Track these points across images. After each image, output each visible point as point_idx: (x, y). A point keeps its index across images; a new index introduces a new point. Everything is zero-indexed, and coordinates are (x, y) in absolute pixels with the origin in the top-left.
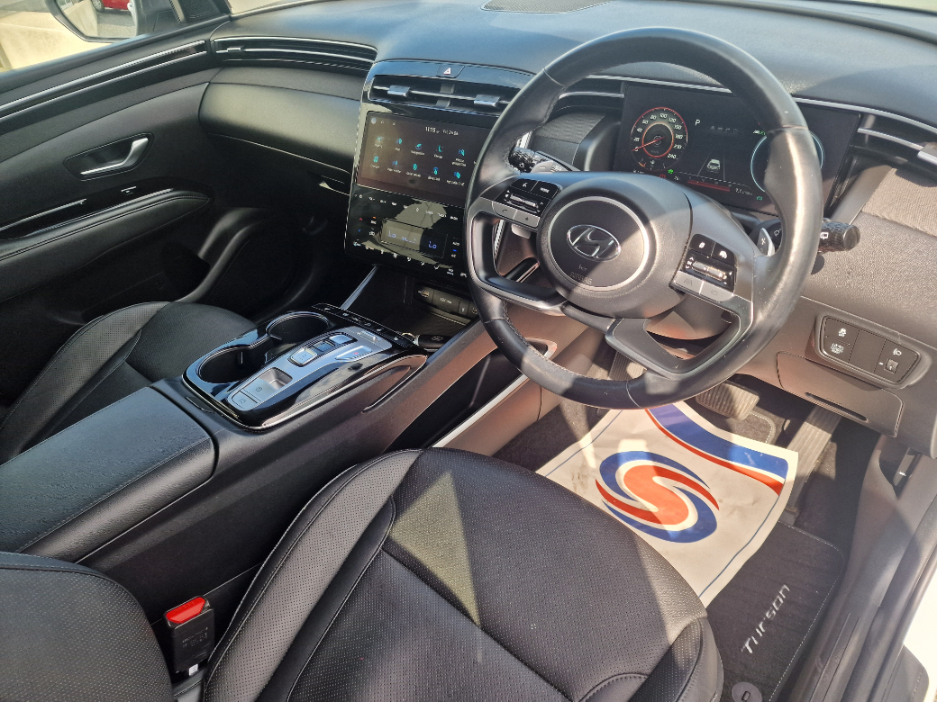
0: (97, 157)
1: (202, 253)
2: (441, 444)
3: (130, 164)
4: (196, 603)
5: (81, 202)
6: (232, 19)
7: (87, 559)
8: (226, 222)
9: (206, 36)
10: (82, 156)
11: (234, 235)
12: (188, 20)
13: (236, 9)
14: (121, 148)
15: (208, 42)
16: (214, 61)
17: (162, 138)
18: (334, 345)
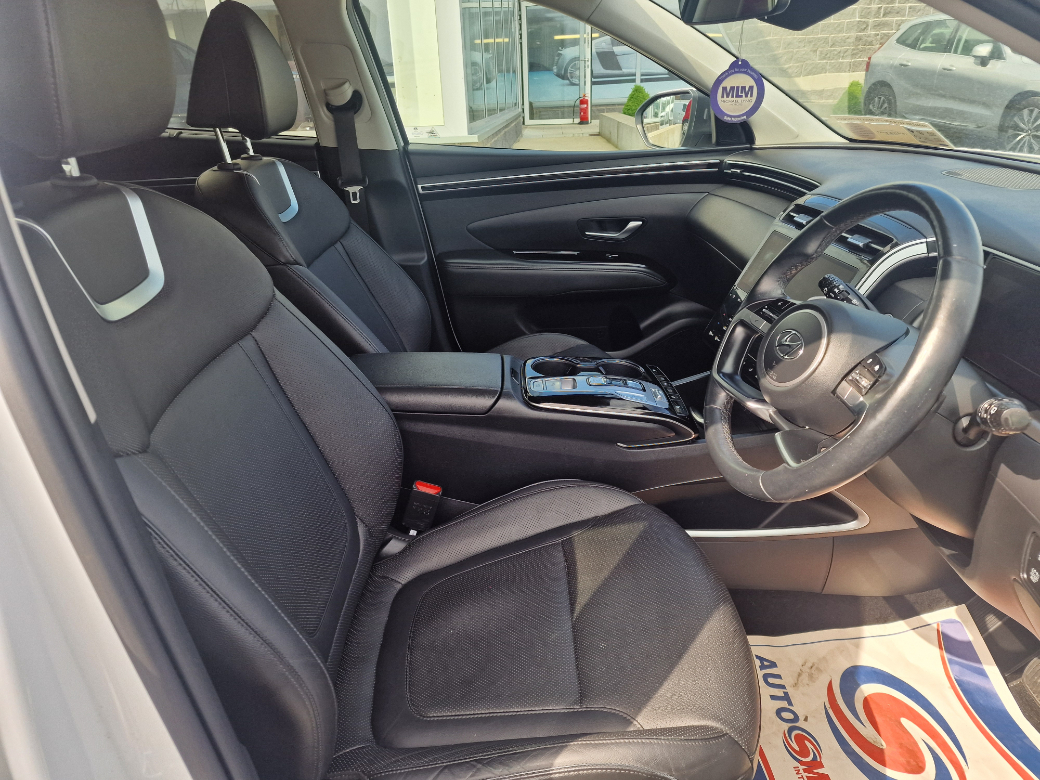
0: (602, 224)
1: (643, 325)
2: (692, 533)
3: (624, 236)
4: (435, 489)
5: (576, 253)
6: (752, 149)
7: (401, 415)
8: (678, 307)
9: (721, 158)
10: (592, 221)
11: (676, 320)
12: (718, 143)
13: (759, 142)
14: (620, 223)
15: (722, 162)
16: (721, 178)
17: (653, 225)
18: (626, 385)
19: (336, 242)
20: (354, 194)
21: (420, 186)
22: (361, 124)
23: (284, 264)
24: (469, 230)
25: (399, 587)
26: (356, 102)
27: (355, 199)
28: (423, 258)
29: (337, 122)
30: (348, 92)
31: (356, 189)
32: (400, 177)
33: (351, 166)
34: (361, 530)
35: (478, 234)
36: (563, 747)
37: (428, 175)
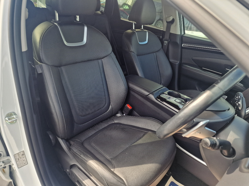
4: (130, 107)
5: (221, 74)
10: (229, 66)
19: (154, 52)
20: (165, 43)
21: (183, 45)
22: (172, 27)
23: (131, 52)
24: (192, 59)
25: (114, 122)
26: (173, 21)
27: (165, 44)
28: (178, 62)
29: (167, 25)
30: (171, 19)
31: (166, 42)
32: (178, 41)
33: (167, 37)
34: (110, 107)
35: (194, 60)
36: (93, 160)
37: (186, 43)
